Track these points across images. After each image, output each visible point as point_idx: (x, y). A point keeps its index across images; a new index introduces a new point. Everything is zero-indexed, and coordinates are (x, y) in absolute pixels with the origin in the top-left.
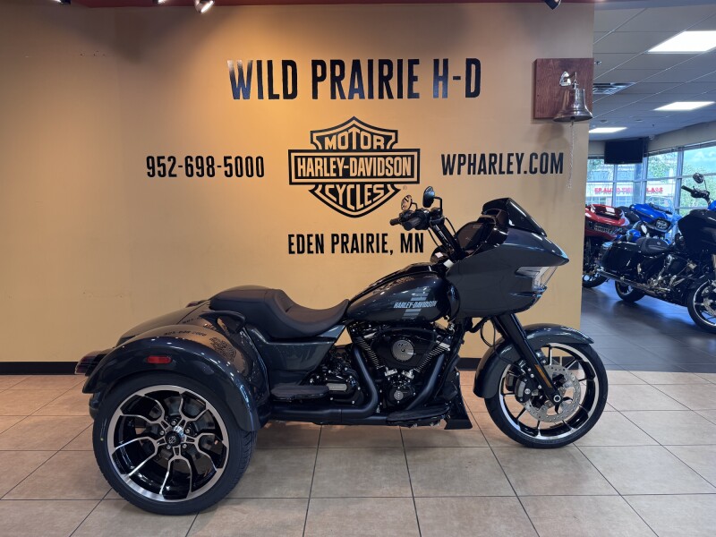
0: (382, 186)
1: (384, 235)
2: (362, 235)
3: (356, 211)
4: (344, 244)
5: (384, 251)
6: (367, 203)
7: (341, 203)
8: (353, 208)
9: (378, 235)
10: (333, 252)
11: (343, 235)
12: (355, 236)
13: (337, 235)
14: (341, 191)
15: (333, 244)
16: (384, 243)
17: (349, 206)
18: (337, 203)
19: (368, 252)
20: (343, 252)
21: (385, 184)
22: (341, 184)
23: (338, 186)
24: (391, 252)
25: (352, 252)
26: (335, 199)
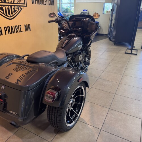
0: (17, 7)
1: (20, 26)
2: (14, 26)
3: (11, 17)
4: (9, 30)
5: (21, 32)
6: (14, 14)
7: (5, 14)
8: (9, 16)
9: (18, 26)
10: (6, 34)
11: (8, 27)
12: (12, 27)
13: (6, 27)
14: (4, 9)
15: (5, 31)
16: (21, 29)
17: (8, 15)
18: (4, 14)
19: (16, 32)
20: (9, 34)
21: (18, 6)
22: (4, 6)
23: (3, 6)
24: (23, 31)
25: (12, 33)
26: (3, 12)
